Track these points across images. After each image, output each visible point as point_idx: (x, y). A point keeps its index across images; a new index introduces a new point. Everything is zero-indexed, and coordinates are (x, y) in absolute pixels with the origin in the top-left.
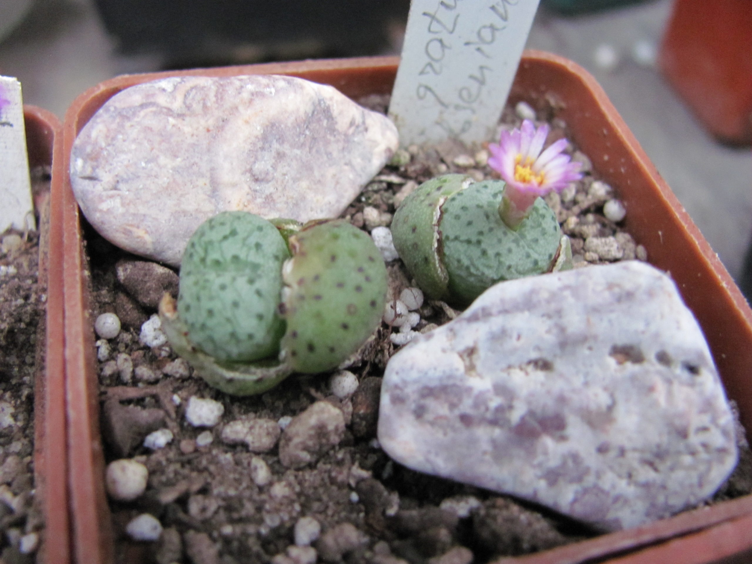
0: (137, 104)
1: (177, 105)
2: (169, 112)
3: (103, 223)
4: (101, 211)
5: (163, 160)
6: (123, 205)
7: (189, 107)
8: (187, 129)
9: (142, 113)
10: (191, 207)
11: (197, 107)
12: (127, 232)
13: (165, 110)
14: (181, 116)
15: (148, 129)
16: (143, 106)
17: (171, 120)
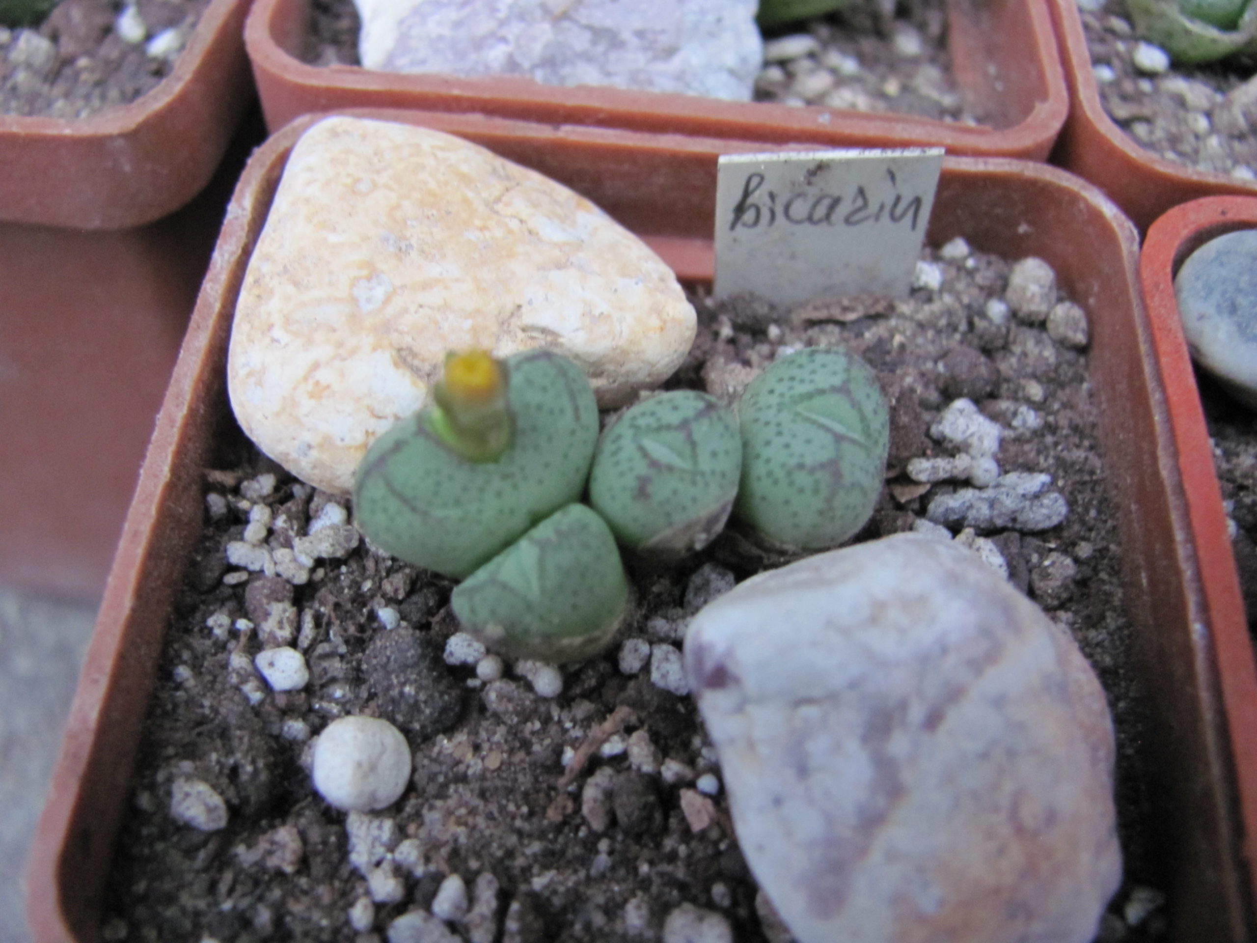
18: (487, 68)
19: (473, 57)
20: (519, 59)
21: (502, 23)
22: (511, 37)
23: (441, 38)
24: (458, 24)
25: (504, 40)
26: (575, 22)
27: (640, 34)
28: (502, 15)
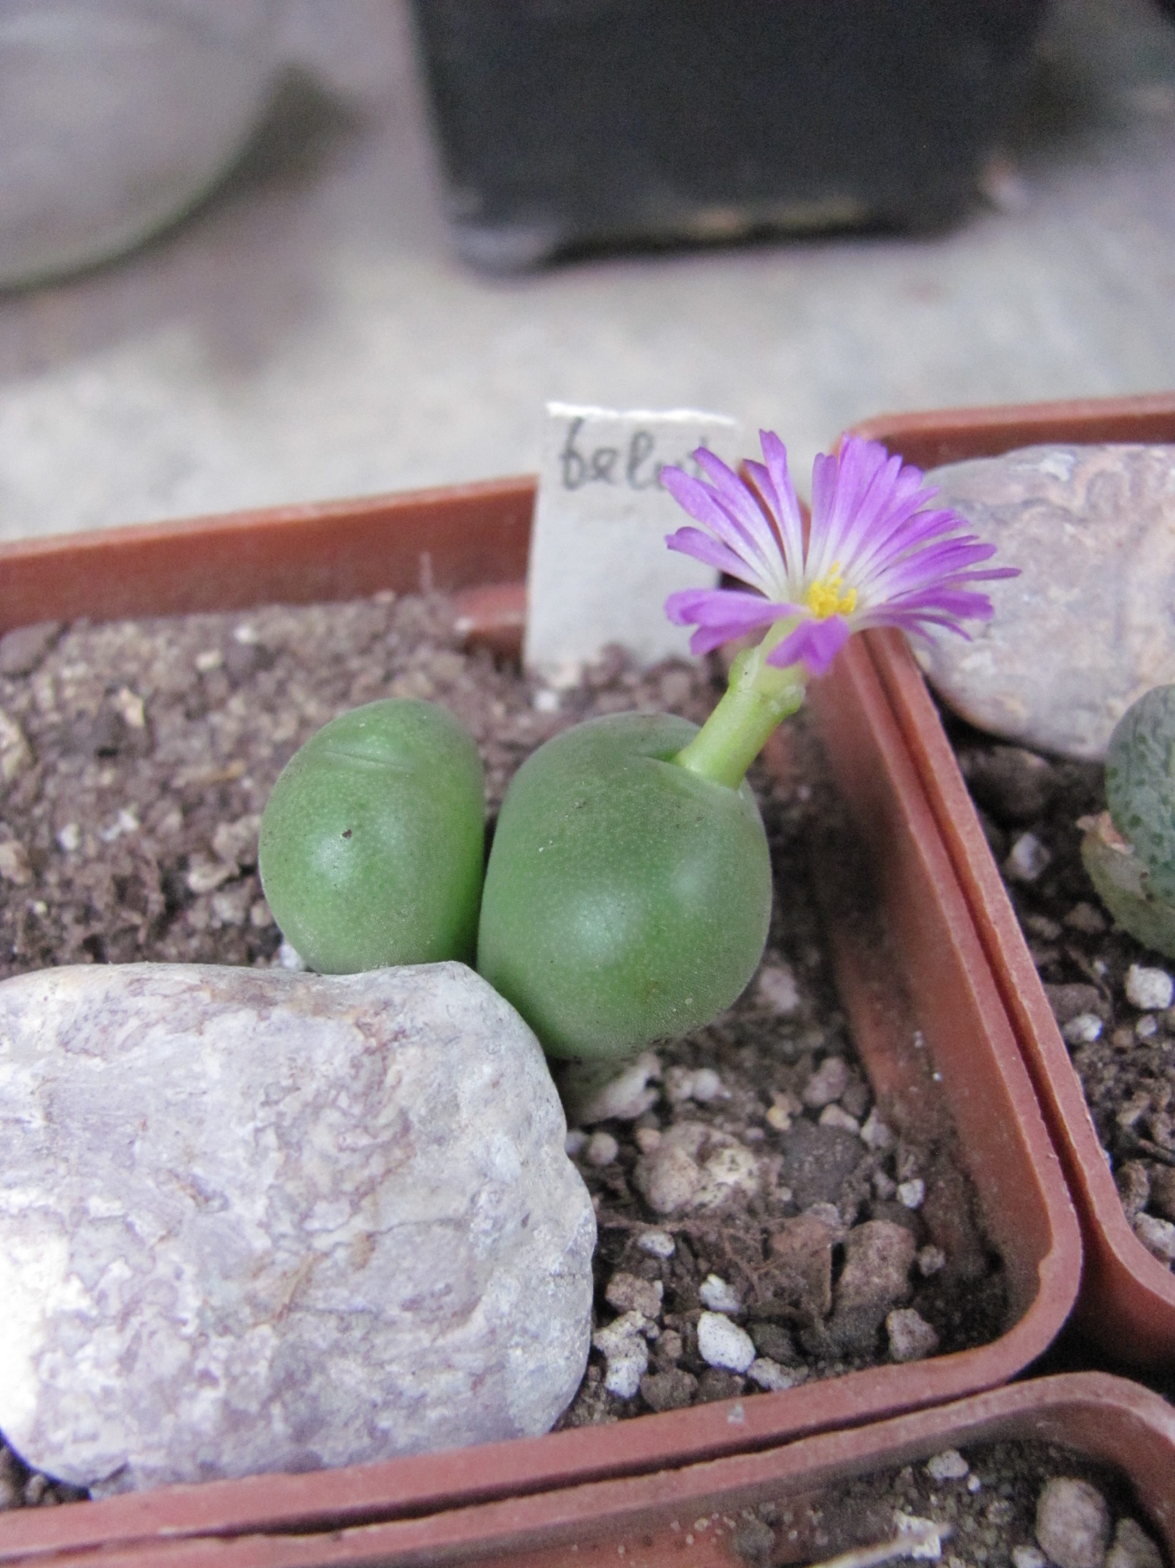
0: (1018, 500)
1: (1077, 503)
2: (1066, 514)
3: (963, 690)
4: (962, 671)
5: (1055, 592)
6: (996, 661)
7: (1093, 507)
8: (1089, 542)
9: (1026, 516)
10: (1083, 662)
11: (1106, 508)
12: (997, 704)
13: (1061, 512)
14: (1082, 521)
15: (1036, 541)
16: (1027, 504)
17: (1069, 528)
18: (196, 1434)
19: (168, 1420)
20: (239, 1404)
21: (198, 1343)
22: (216, 1369)
23: (108, 1393)
24: (127, 1361)
25: (207, 1378)
26: (308, 1309)
27: (412, 1305)
28: (189, 1330)
